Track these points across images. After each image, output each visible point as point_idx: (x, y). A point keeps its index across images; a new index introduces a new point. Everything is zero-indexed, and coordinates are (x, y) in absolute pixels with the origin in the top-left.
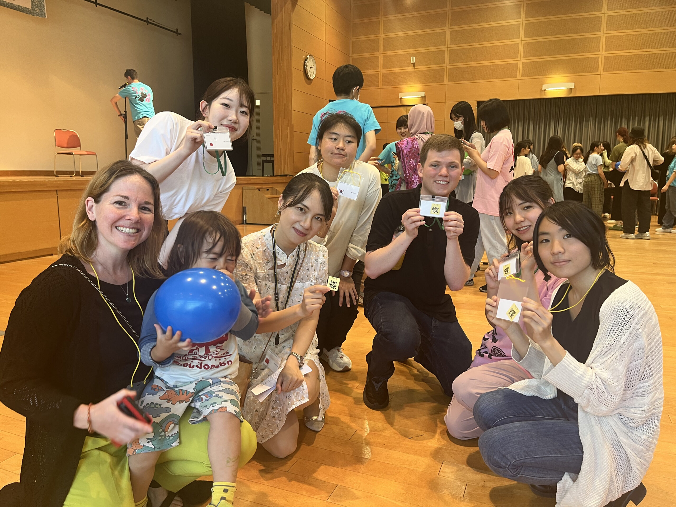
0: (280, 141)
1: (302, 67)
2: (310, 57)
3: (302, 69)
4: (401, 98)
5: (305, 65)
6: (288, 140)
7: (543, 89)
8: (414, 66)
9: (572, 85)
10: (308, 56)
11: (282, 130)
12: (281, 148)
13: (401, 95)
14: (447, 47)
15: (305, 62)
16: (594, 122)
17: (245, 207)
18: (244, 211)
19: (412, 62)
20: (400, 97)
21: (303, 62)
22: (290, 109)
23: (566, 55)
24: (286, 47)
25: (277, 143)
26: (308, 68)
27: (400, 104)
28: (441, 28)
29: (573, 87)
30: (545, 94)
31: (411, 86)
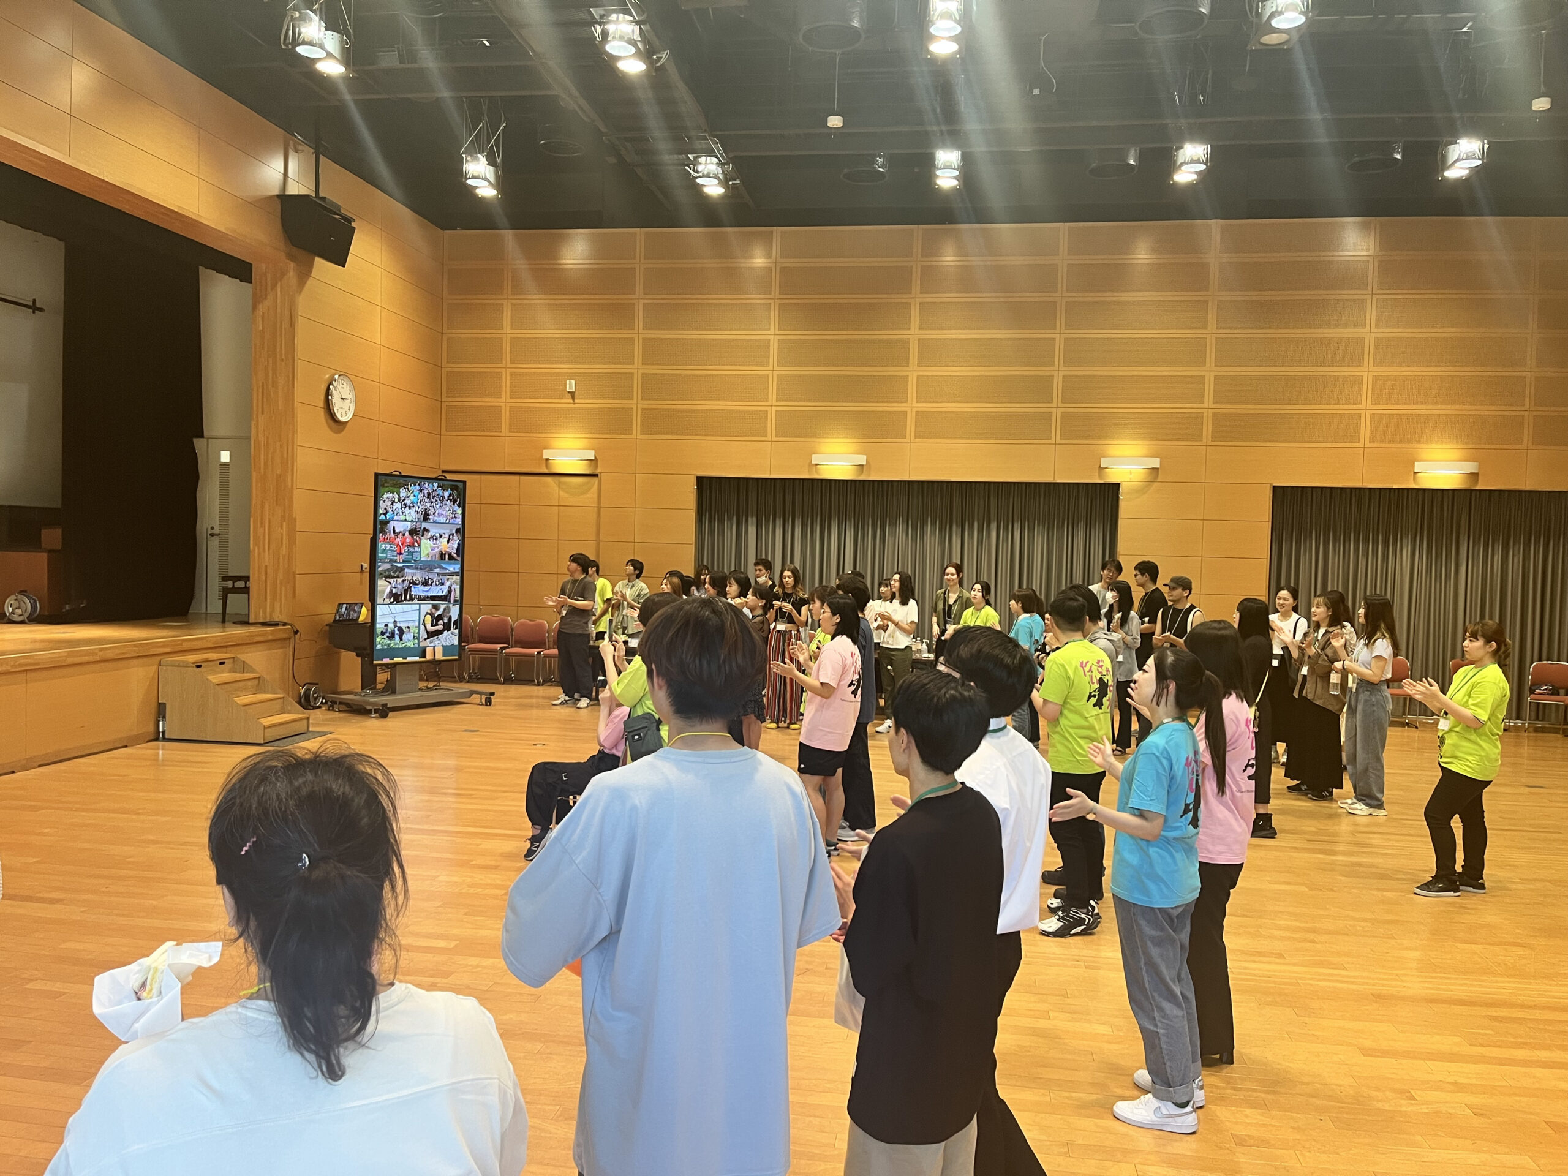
0: (264, 551)
1: (322, 397)
2: (342, 377)
3: (322, 404)
4: (547, 460)
5: (328, 393)
6: (284, 550)
7: (813, 462)
8: (573, 398)
9: (862, 460)
10: (336, 377)
11: (269, 529)
12: (266, 566)
13: (546, 454)
14: (637, 369)
15: (328, 389)
16: (905, 526)
17: (164, 704)
18: (161, 711)
19: (568, 390)
20: (545, 457)
21: (324, 388)
22: (290, 484)
23: (849, 404)
24: (282, 360)
25: (259, 554)
26: (336, 401)
27: (546, 471)
28: (625, 332)
29: (864, 463)
30: (817, 471)
31: (567, 436)
